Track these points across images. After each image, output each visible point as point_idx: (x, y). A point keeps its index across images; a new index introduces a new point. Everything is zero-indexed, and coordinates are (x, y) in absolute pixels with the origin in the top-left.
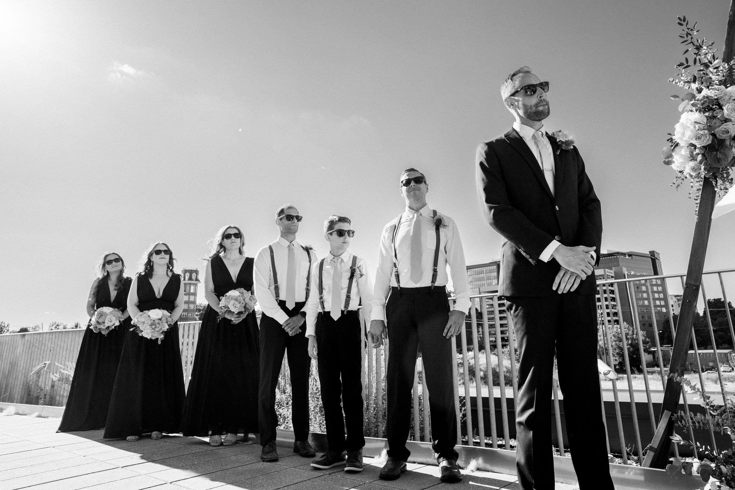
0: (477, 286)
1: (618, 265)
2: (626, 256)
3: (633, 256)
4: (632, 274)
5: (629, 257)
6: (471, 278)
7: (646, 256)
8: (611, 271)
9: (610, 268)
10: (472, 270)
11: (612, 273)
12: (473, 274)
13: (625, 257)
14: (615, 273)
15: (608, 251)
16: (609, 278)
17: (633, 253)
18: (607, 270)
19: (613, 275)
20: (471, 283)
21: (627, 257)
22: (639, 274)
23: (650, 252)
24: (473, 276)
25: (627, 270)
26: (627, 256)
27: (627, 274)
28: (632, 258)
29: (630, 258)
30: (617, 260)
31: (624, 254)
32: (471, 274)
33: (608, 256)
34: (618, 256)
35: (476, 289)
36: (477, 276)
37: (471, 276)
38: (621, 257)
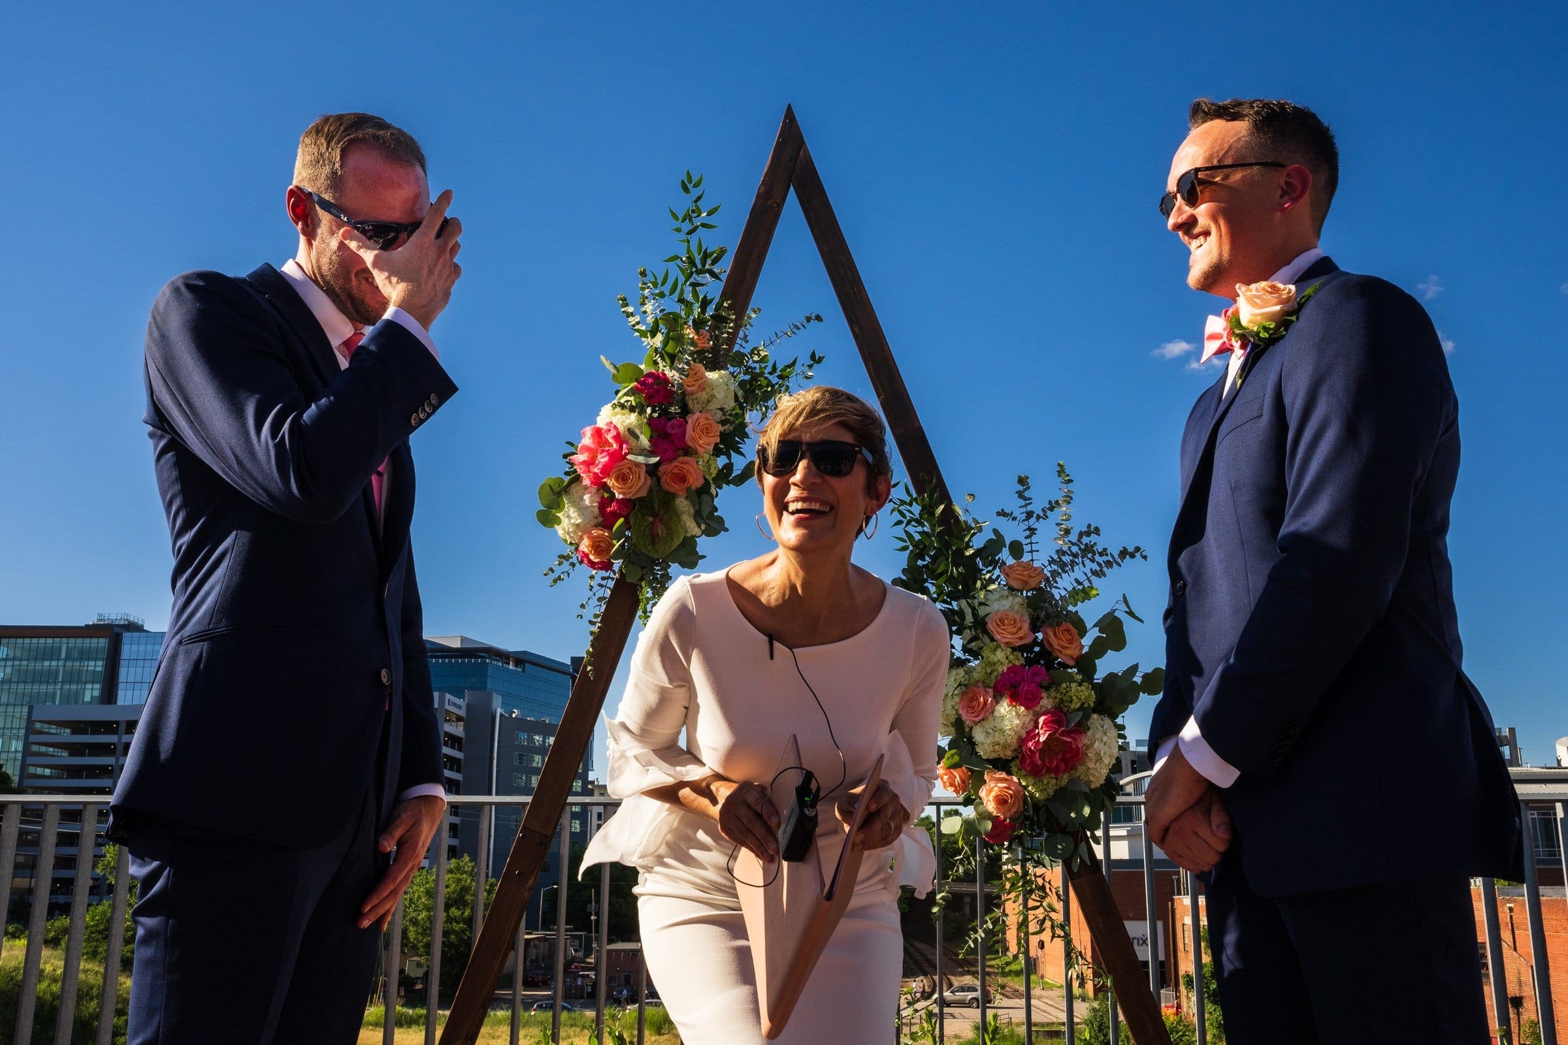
0: (26, 699)
1: (483, 687)
2: (509, 664)
3: (527, 665)
4: (514, 715)
5: (516, 666)
7: (562, 668)
8: (460, 702)
9: (460, 695)
10: (20, 641)
11: (459, 707)
12: (18, 655)
13: (507, 666)
14: (469, 707)
15: (463, 639)
16: (449, 721)
17: (528, 657)
18: (448, 696)
19: (462, 713)
20: (6, 686)
21: (511, 667)
22: (532, 719)
23: (573, 659)
24: (16, 663)
25: (504, 704)
26: (511, 663)
27: (501, 715)
28: (524, 671)
29: (519, 669)
30: (482, 671)
31: (503, 656)
32: (11, 656)
33: (452, 657)
34: (487, 660)
35: (18, 709)
36: (32, 664)
37: (9, 663)
38: (495, 663)
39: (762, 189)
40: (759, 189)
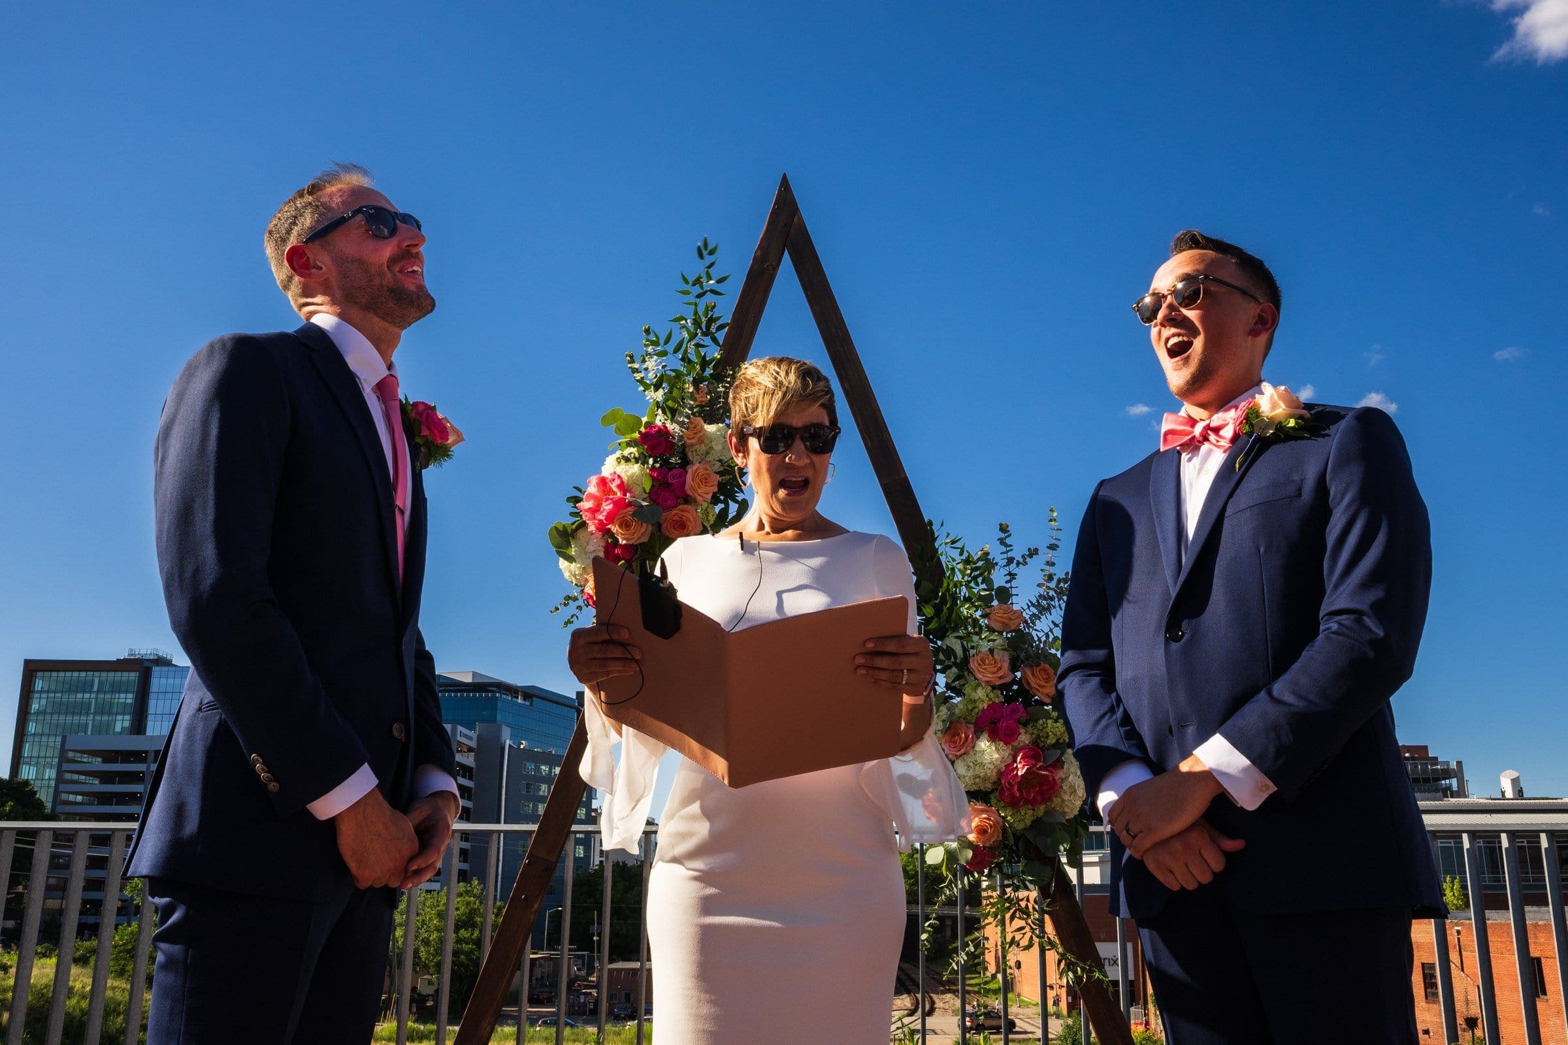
0: (60, 729)
1: (493, 720)
2: (518, 698)
3: (534, 699)
4: (522, 747)
5: (525, 700)
6: (43, 702)
7: (567, 702)
8: (471, 733)
9: (471, 726)
10: (54, 674)
11: (470, 738)
12: (53, 688)
13: (515, 700)
14: (479, 738)
15: (475, 674)
16: (460, 751)
17: (535, 692)
18: (460, 728)
19: (473, 744)
20: (41, 717)
21: (520, 701)
22: (539, 750)
24: (52, 695)
25: (512, 737)
26: (520, 697)
27: (510, 746)
28: (531, 704)
29: (527, 703)
30: (492, 705)
31: (512, 690)
32: (46, 688)
33: (465, 691)
34: (497, 695)
35: (52, 739)
36: (66, 696)
37: (44, 695)
38: (505, 696)
39: (759, 253)
40: (756, 252)
